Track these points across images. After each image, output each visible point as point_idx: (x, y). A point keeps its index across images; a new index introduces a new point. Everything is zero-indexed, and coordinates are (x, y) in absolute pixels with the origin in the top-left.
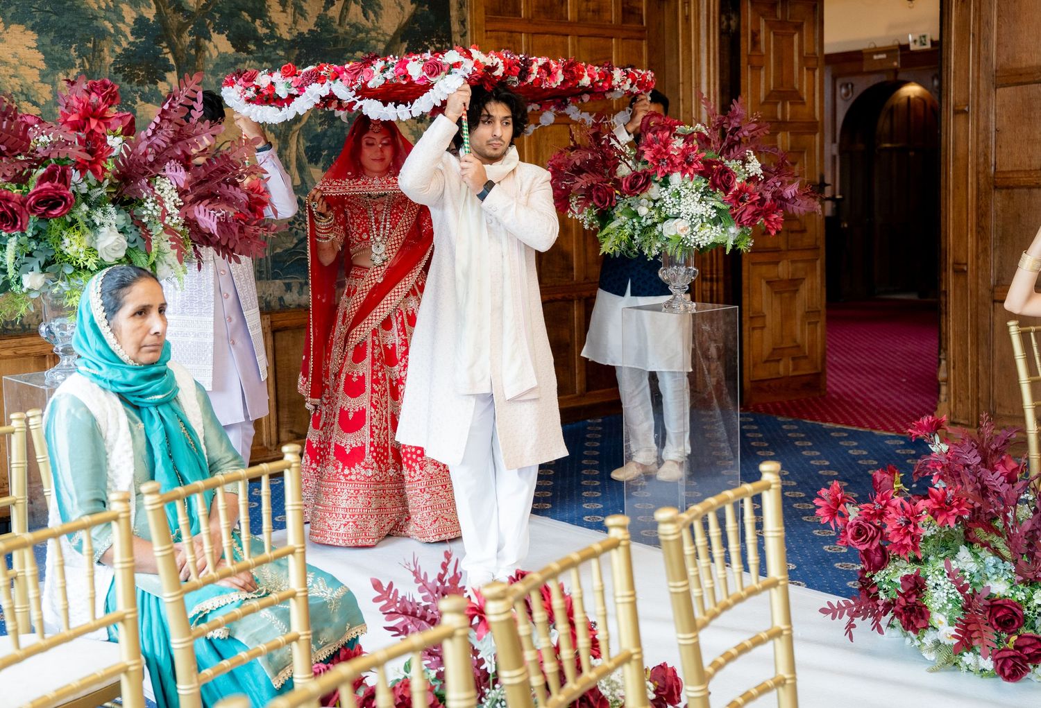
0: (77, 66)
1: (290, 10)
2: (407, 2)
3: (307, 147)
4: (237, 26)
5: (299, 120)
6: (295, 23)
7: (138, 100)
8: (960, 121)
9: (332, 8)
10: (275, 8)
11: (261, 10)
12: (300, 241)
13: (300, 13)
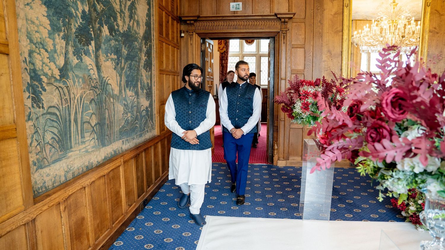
0: (63, 31)
1: (122, 20)
2: (144, 25)
3: (126, 81)
4: (110, 23)
5: (124, 69)
6: (123, 26)
7: (83, 54)
8: (283, 82)
9: (131, 22)
10: (119, 18)
11: (116, 18)
12: (125, 122)
13: (124, 22)
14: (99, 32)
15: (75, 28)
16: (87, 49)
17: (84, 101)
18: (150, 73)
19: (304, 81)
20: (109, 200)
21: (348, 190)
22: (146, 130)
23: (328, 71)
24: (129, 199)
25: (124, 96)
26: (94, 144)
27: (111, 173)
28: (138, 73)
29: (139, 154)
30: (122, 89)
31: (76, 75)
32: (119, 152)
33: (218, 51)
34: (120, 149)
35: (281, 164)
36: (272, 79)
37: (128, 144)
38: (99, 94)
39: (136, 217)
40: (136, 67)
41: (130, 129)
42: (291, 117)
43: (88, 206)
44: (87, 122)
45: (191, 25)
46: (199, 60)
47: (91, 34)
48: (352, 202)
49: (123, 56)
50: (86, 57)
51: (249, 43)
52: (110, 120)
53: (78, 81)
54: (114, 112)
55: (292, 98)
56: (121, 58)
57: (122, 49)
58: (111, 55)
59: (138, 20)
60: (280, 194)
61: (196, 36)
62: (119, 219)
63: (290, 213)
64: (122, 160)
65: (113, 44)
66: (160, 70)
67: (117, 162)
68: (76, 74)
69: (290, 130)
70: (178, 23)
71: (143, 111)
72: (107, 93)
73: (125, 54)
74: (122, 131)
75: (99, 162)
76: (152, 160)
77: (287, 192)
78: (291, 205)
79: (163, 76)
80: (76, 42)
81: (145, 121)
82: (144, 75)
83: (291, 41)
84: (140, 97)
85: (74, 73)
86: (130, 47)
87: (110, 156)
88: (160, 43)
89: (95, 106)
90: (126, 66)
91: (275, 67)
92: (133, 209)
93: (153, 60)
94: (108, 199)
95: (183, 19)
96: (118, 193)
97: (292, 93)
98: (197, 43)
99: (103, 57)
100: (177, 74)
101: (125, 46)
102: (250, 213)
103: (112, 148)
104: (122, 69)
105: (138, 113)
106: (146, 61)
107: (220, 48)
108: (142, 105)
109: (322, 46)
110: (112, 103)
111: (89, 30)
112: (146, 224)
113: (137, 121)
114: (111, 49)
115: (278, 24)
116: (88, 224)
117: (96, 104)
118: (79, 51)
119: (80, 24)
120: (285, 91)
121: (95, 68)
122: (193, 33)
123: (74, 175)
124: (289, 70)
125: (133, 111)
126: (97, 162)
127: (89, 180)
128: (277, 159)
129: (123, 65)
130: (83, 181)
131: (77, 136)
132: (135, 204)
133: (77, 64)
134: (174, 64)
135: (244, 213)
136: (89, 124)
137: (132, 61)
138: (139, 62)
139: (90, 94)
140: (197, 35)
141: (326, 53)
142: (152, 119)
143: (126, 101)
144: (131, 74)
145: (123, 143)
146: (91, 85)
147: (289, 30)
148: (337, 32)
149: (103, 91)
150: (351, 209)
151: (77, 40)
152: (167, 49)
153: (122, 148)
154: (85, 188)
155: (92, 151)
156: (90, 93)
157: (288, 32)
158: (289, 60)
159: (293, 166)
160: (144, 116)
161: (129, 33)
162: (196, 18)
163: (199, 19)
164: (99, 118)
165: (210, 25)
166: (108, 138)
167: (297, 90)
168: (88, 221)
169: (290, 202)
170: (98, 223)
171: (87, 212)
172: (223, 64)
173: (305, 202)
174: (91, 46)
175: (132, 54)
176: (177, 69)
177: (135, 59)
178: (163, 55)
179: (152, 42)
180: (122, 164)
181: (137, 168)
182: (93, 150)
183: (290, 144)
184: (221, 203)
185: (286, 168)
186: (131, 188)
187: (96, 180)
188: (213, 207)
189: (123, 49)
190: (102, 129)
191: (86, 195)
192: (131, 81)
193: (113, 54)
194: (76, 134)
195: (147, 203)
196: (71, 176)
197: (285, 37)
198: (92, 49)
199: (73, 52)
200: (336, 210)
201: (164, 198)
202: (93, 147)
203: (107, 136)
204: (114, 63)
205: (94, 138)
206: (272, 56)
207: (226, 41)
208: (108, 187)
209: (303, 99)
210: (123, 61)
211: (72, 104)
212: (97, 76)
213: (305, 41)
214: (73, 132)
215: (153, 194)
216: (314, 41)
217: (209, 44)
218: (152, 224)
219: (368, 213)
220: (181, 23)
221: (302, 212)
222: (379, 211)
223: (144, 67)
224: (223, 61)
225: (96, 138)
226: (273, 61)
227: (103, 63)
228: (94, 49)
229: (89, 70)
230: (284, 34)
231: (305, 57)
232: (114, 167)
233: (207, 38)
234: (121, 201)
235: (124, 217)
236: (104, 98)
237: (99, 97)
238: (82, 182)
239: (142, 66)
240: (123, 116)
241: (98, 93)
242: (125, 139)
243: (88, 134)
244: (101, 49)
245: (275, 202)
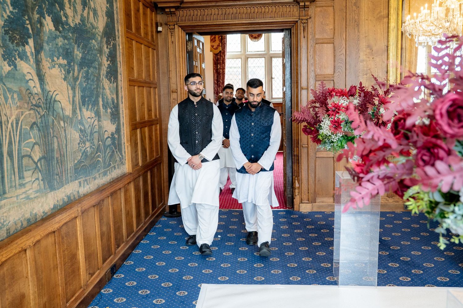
1: (72, 8)
2: (104, 15)
3: (82, 96)
4: (55, 13)
5: (78, 79)
6: (74, 16)
7: (17, 57)
8: (304, 92)
9: (85, 11)
10: (67, 5)
11: (62, 4)
12: (82, 154)
13: (75, 11)
14: (39, 26)
15: (3, 19)
16: (22, 50)
17: (21, 126)
18: (115, 84)
19: (333, 90)
20: (61, 267)
21: (402, 243)
22: (112, 165)
23: (368, 75)
24: (89, 264)
25: (79, 118)
26: (39, 187)
27: (64, 227)
28: (97, 85)
29: (103, 200)
30: (76, 108)
31: (8, 88)
32: (74, 198)
33: (211, 51)
34: (75, 193)
35: (305, 208)
36: (288, 89)
37: (88, 187)
38: (44, 115)
39: (100, 291)
40: (95, 76)
41: (90, 165)
42: (317, 141)
43: (30, 277)
44: (26, 156)
45: (171, 14)
46: (185, 65)
47: (28, 29)
48: (409, 259)
49: (76, 61)
50: (22, 62)
51: (255, 38)
52: (60, 152)
53: (12, 98)
54: (66, 140)
55: (316, 114)
56: (74, 64)
57: (74, 51)
58: (58, 58)
59: (95, 8)
60: (305, 251)
61: (179, 31)
62: (77, 295)
63: (320, 277)
64: (79, 209)
65: (60, 44)
66: (130, 81)
67: (72, 212)
68: (8, 86)
69: (315, 160)
70: (153, 12)
71: (107, 138)
72: (55, 113)
73: (78, 58)
74: (78, 169)
75: (46, 213)
76: (121, 209)
77: (315, 248)
78: (322, 265)
79: (134, 89)
80: (6, 40)
81: (110, 153)
82: (107, 87)
83: (315, 33)
84: (102, 119)
85: (5, 85)
86: (85, 47)
87: (61, 203)
88: (128, 41)
89: (38, 132)
90: (80, 74)
91: (293, 71)
92: (95, 279)
93: (119, 65)
94: (59, 266)
95: (159, 6)
96: (74, 257)
97: (316, 107)
98: (180, 41)
99: (47, 63)
100: (154, 86)
101: (78, 46)
102: (263, 279)
103: (65, 192)
104: (76, 79)
105: (100, 142)
106: (109, 67)
107: (213, 47)
108: (106, 131)
109: (358, 39)
110: (63, 127)
111: (25, 23)
112: (115, 300)
113: (99, 153)
114: (58, 50)
115: (295, 10)
116: (30, 304)
117: (39, 130)
118: (11, 53)
119: (9, 14)
120: (307, 106)
121: (36, 79)
122: (174, 25)
123: (9, 233)
124: (312, 75)
125: (93, 140)
126: (44, 212)
127: (32, 239)
128: (299, 202)
129: (76, 74)
130: (23, 240)
131: (13, 176)
132: (98, 271)
133: (9, 73)
134: (148, 71)
135: (255, 279)
136: (30, 159)
137: (89, 67)
138: (99, 69)
139: (29, 116)
140: (180, 29)
141: (364, 49)
142: (120, 150)
143: (83, 125)
144: (89, 86)
145: (80, 185)
146: (32, 103)
147: (310, 18)
148: (379, 19)
149: (49, 112)
150: (408, 269)
151: (7, 37)
152: (139, 49)
153: (78, 192)
154: (25, 250)
155: (35, 197)
156: (30, 114)
157: (309, 21)
158: (311, 61)
159: (323, 211)
160: (109, 146)
161: (83, 27)
162: (179, 5)
163: (182, 6)
164: (45, 149)
165: (199, 14)
166: (58, 179)
167: (324, 103)
168: (30, 299)
169: (320, 262)
170: (46, 302)
171: (29, 285)
172: (218, 69)
173: (340, 261)
174: (29, 47)
175: (89, 57)
176: (154, 78)
177: (93, 65)
178: (133, 59)
179: (117, 39)
180: (80, 214)
181: (101, 220)
182: (37, 196)
183: (317, 180)
184: (222, 265)
185: (311, 214)
186: (93, 249)
187: (42, 239)
188: (211, 271)
189: (76, 50)
190: (49, 166)
191: (27, 260)
192: (88, 97)
193: (61, 58)
194: (11, 174)
195: (116, 271)
196: (5, 235)
197: (306, 28)
198: (30, 51)
199: (2, 55)
200: (386, 272)
201: (141, 262)
202: (37, 192)
203: (57, 175)
204: (62, 70)
205: (38, 179)
206: (287, 56)
207: (222, 37)
208: (60, 248)
209: (333, 115)
210: (76, 68)
211: (4, 130)
212: (39, 90)
213: (334, 33)
214: (7, 170)
215: (125, 257)
216: (347, 32)
217: (198, 41)
218: (125, 300)
219: (434, 275)
220: (157, 12)
221: (337, 275)
222: (450, 271)
223: (106, 76)
224: (219, 65)
225: (40, 178)
226: (289, 64)
227: (48, 71)
228: (33, 51)
229: (27, 82)
230: (304, 25)
231: (335, 56)
232: (67, 220)
233: (194, 33)
234: (79, 269)
235: (83, 291)
236: (50, 121)
237: (43, 119)
238: (21, 242)
239: (103, 75)
240: (79, 147)
241: (42, 114)
242: (82, 179)
243: (30, 173)
244: (43, 52)
245: (298, 262)
